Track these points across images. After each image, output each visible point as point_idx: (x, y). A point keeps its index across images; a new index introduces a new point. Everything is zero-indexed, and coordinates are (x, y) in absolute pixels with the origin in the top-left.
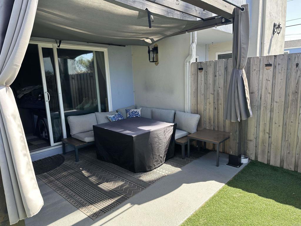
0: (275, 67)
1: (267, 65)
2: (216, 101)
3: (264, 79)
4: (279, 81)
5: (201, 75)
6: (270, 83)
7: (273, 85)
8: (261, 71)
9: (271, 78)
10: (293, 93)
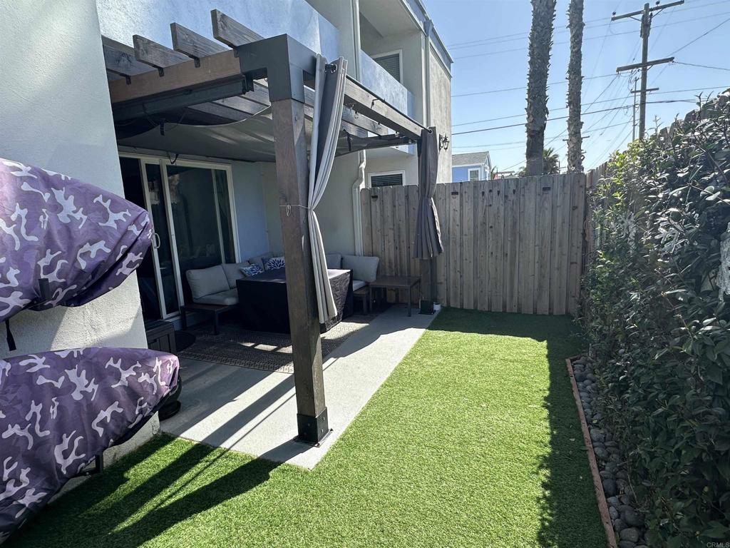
0: (461, 195)
1: (453, 193)
2: (397, 238)
3: (451, 209)
4: (467, 211)
5: (376, 205)
6: (458, 214)
7: (461, 216)
8: (447, 200)
9: (458, 209)
10: (481, 225)
